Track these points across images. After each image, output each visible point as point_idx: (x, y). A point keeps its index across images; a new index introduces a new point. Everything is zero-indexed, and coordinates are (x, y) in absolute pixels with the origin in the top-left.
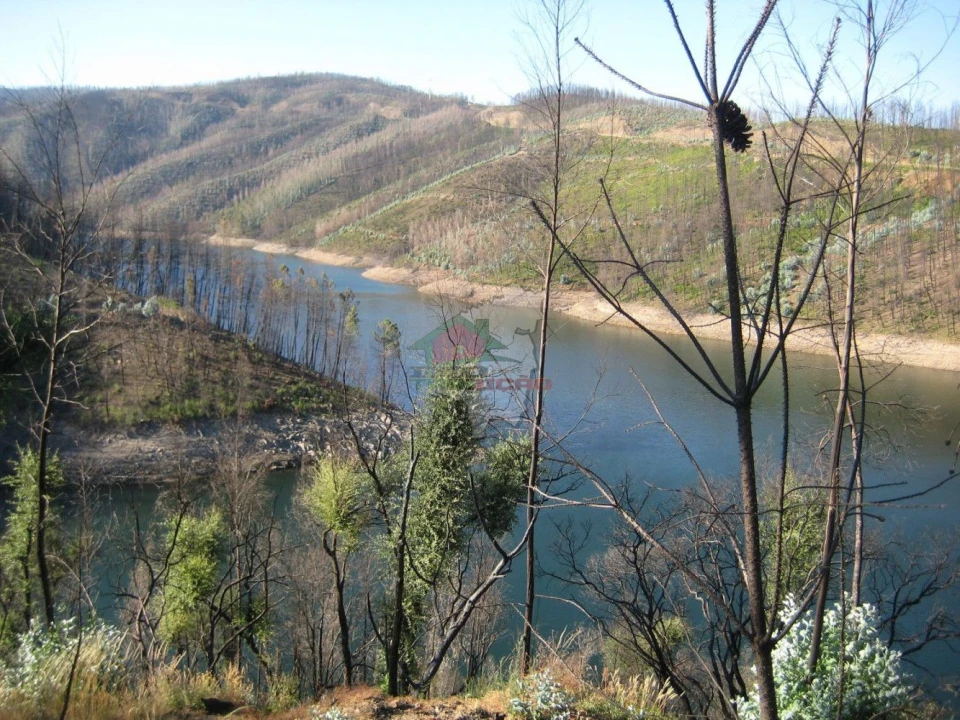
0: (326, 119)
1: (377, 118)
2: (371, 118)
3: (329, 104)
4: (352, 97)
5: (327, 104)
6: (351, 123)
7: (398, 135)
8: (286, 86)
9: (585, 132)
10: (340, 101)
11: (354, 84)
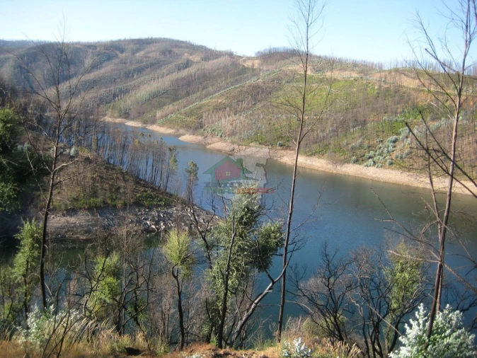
0: (163, 61)
1: (188, 61)
2: (185, 61)
3: (165, 53)
4: (176, 50)
5: (163, 53)
6: (175, 63)
7: (198, 70)
8: (144, 43)
9: (291, 71)
10: (170, 52)
11: (177, 44)
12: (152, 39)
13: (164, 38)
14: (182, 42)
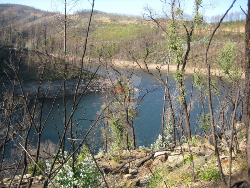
0: (19, 16)
1: (35, 17)
2: (33, 17)
3: (20, 12)
4: (25, 11)
5: (19, 12)
6: (28, 18)
7: (43, 21)
8: (5, 6)
9: (100, 21)
10: (23, 12)
11: (26, 8)
12: (9, 4)
13: (17, 4)
14: (28, 7)
